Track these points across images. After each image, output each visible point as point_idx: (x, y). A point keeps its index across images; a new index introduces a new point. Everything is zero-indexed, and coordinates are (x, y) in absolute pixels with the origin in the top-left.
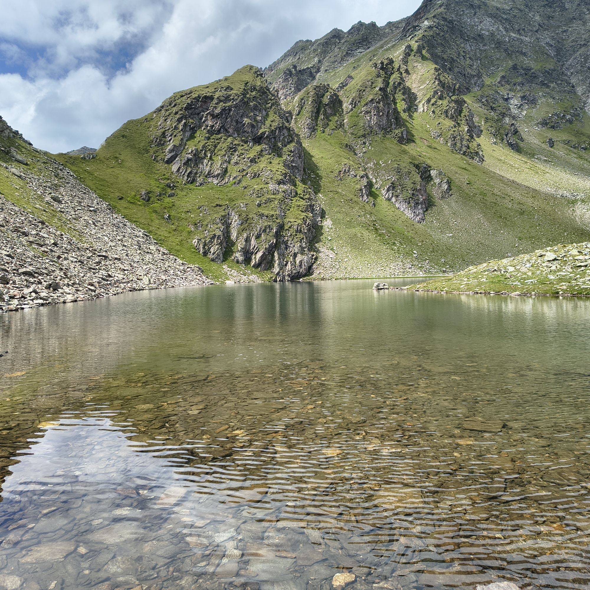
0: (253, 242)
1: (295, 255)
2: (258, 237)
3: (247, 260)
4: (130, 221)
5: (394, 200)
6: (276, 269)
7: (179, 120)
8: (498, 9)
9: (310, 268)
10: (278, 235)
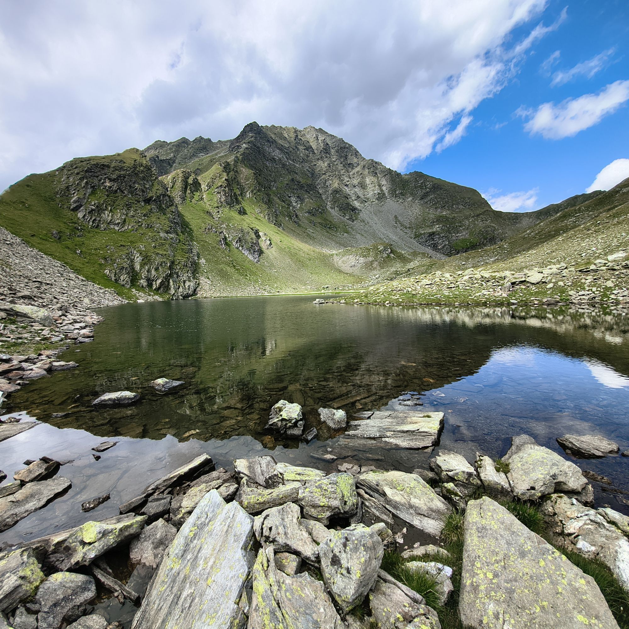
0: (153, 272)
1: (184, 282)
2: (157, 269)
3: (150, 285)
5: (241, 248)
6: (172, 291)
7: (82, 179)
9: (195, 290)
10: (171, 268)
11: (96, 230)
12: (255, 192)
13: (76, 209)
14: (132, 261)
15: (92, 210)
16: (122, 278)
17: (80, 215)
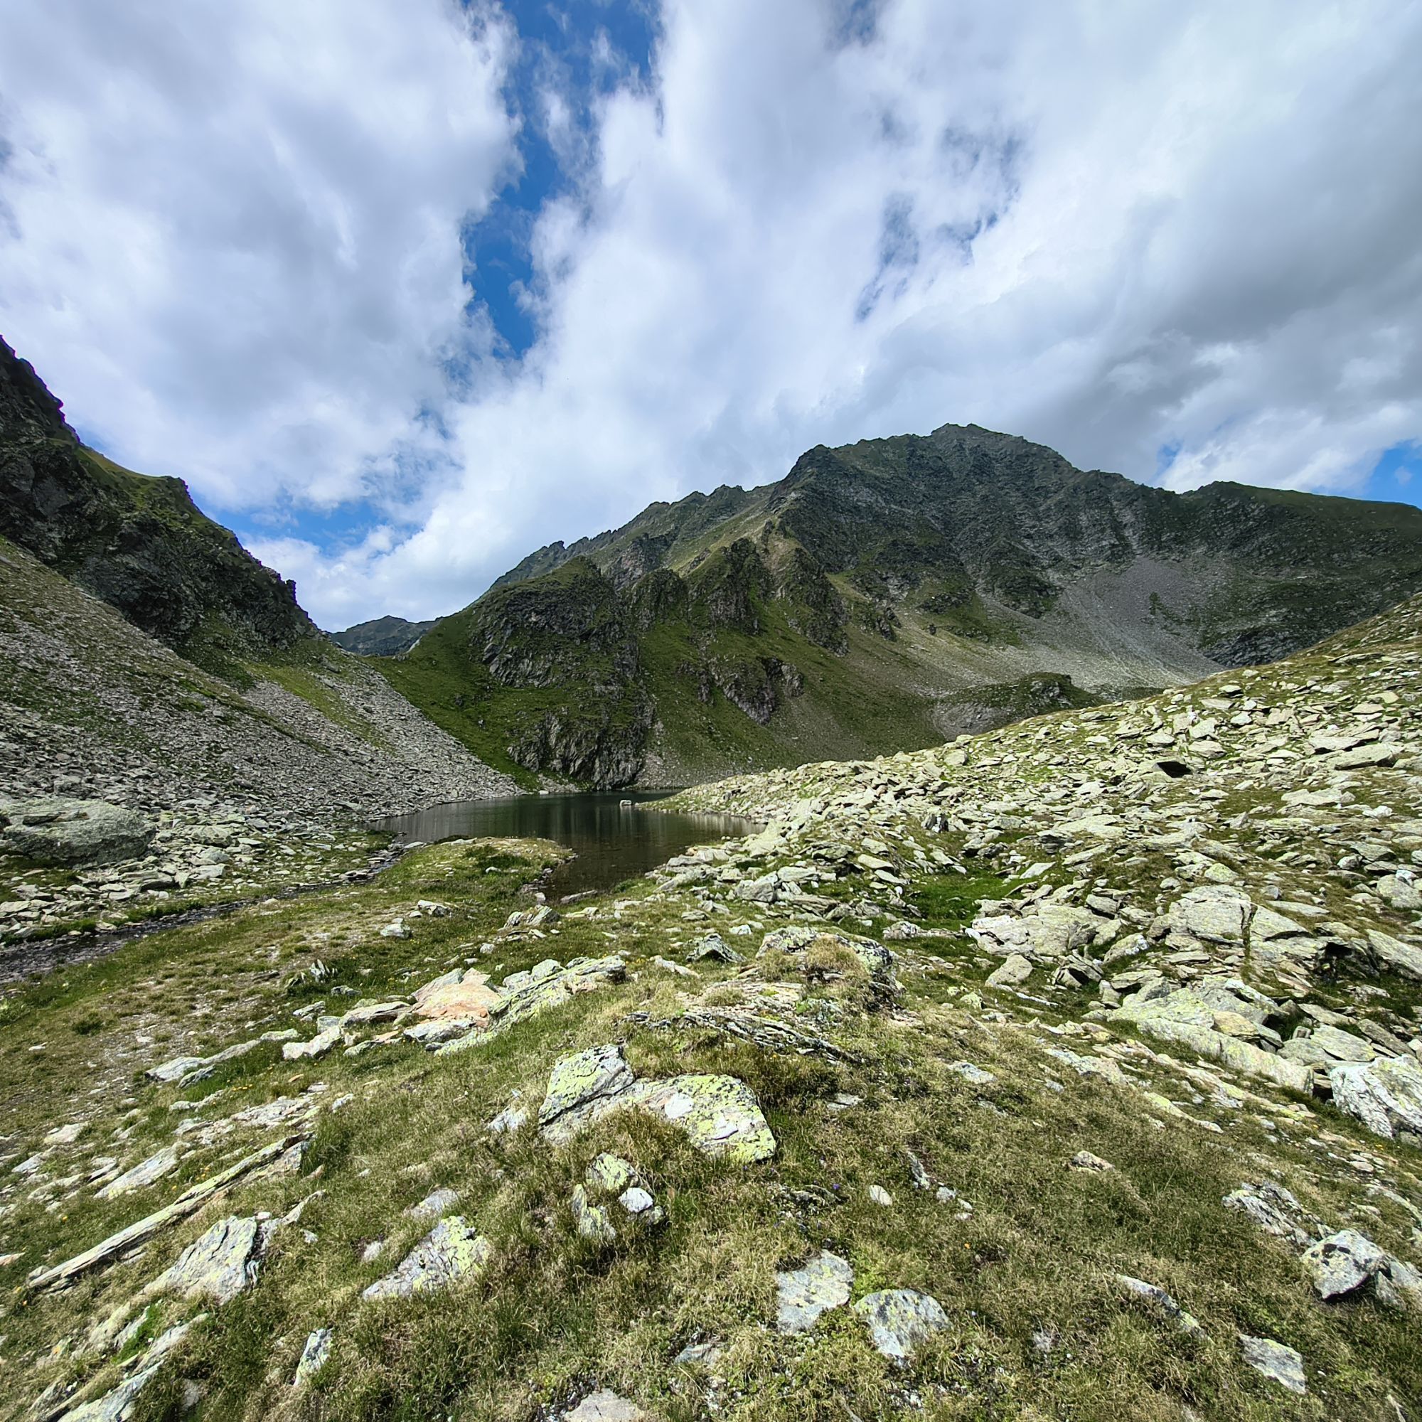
0: (573, 749)
1: (619, 762)
2: (578, 744)
3: (566, 768)
4: (442, 728)
5: (736, 699)
6: (597, 778)
7: (501, 618)
8: (876, 478)
9: (634, 775)
10: (599, 741)
11: (510, 689)
12: (792, 585)
13: (489, 661)
14: (547, 732)
15: (509, 660)
16: (528, 758)
17: (492, 669)
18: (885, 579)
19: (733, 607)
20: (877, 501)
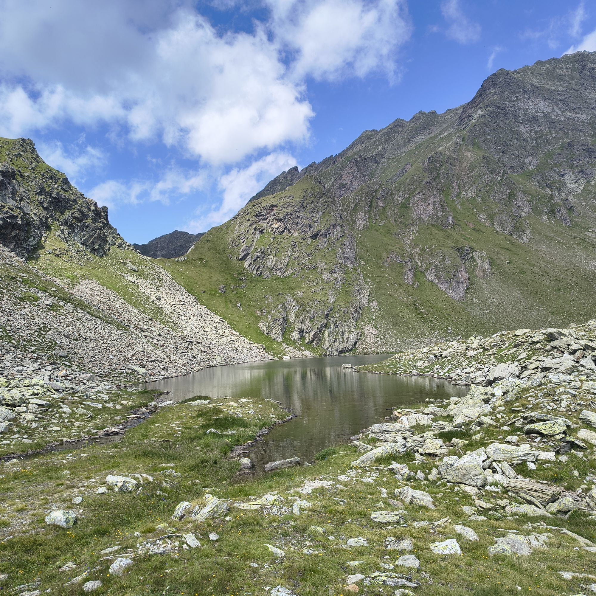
0: (308, 323)
1: (343, 333)
3: (302, 338)
4: (210, 310)
5: (437, 281)
6: (327, 345)
7: (251, 226)
8: (552, 91)
9: (355, 343)
10: (328, 317)
11: (259, 279)
13: (244, 258)
14: (288, 311)
15: (258, 257)
16: (274, 331)
17: (246, 264)
18: (563, 175)
19: (431, 207)
20: (553, 110)
